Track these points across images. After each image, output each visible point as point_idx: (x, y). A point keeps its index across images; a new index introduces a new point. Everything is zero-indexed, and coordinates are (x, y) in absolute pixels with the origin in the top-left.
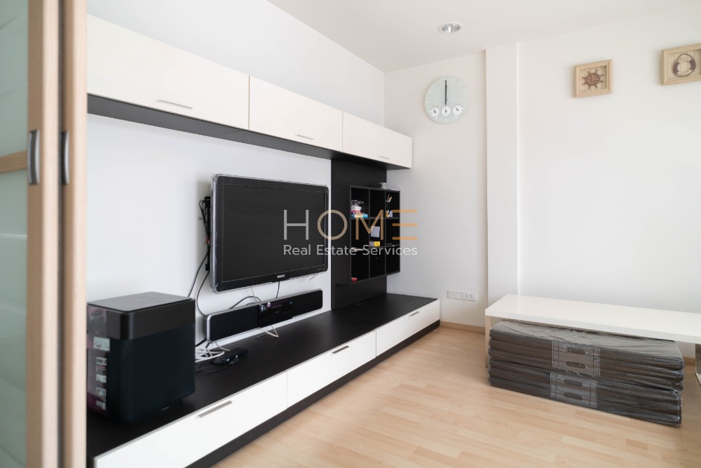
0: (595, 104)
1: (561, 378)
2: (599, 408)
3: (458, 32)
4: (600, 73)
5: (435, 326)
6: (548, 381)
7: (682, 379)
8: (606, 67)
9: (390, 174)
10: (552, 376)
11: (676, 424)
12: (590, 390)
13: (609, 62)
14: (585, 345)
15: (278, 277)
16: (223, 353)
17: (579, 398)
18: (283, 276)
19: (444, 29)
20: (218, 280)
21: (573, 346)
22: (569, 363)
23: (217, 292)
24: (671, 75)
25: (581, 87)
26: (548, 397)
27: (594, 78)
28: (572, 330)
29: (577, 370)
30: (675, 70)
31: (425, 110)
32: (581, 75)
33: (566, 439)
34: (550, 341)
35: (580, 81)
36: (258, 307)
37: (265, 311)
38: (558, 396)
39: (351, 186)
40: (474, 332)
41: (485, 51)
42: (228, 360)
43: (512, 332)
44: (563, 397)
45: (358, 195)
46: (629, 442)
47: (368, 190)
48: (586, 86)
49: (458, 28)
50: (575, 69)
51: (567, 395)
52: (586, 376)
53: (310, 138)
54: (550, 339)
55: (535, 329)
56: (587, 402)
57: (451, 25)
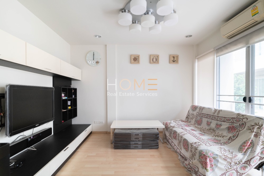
0: (135, 66)
1: (133, 143)
2: (142, 149)
3: (100, 38)
4: (137, 58)
5: (91, 133)
6: (130, 144)
7: (159, 137)
8: (138, 56)
9: (73, 82)
10: (131, 143)
11: (157, 148)
12: (140, 144)
13: (139, 55)
14: (139, 133)
15: (36, 125)
16: (14, 163)
17: (138, 147)
18: (38, 125)
19: (96, 36)
20: (10, 132)
21: (136, 134)
22: (135, 138)
23: (10, 137)
24: (152, 61)
25: (132, 61)
26: (130, 149)
27: (136, 59)
28: (134, 129)
29: (137, 140)
30: (153, 61)
31: (86, 61)
32: (132, 57)
33: (138, 159)
34: (131, 133)
35: (132, 59)
36: (27, 139)
37: (30, 141)
38: (133, 148)
39: (62, 87)
40: (103, 133)
41: (106, 45)
42: (18, 165)
43: (120, 132)
44: (134, 148)
45: (64, 90)
46: (151, 156)
47: (67, 88)
48: (134, 61)
49: (100, 37)
50: (131, 56)
51: (135, 147)
52: (139, 141)
53: (50, 70)
54: (130, 132)
55: (125, 130)
56: (140, 148)
57: (98, 36)
